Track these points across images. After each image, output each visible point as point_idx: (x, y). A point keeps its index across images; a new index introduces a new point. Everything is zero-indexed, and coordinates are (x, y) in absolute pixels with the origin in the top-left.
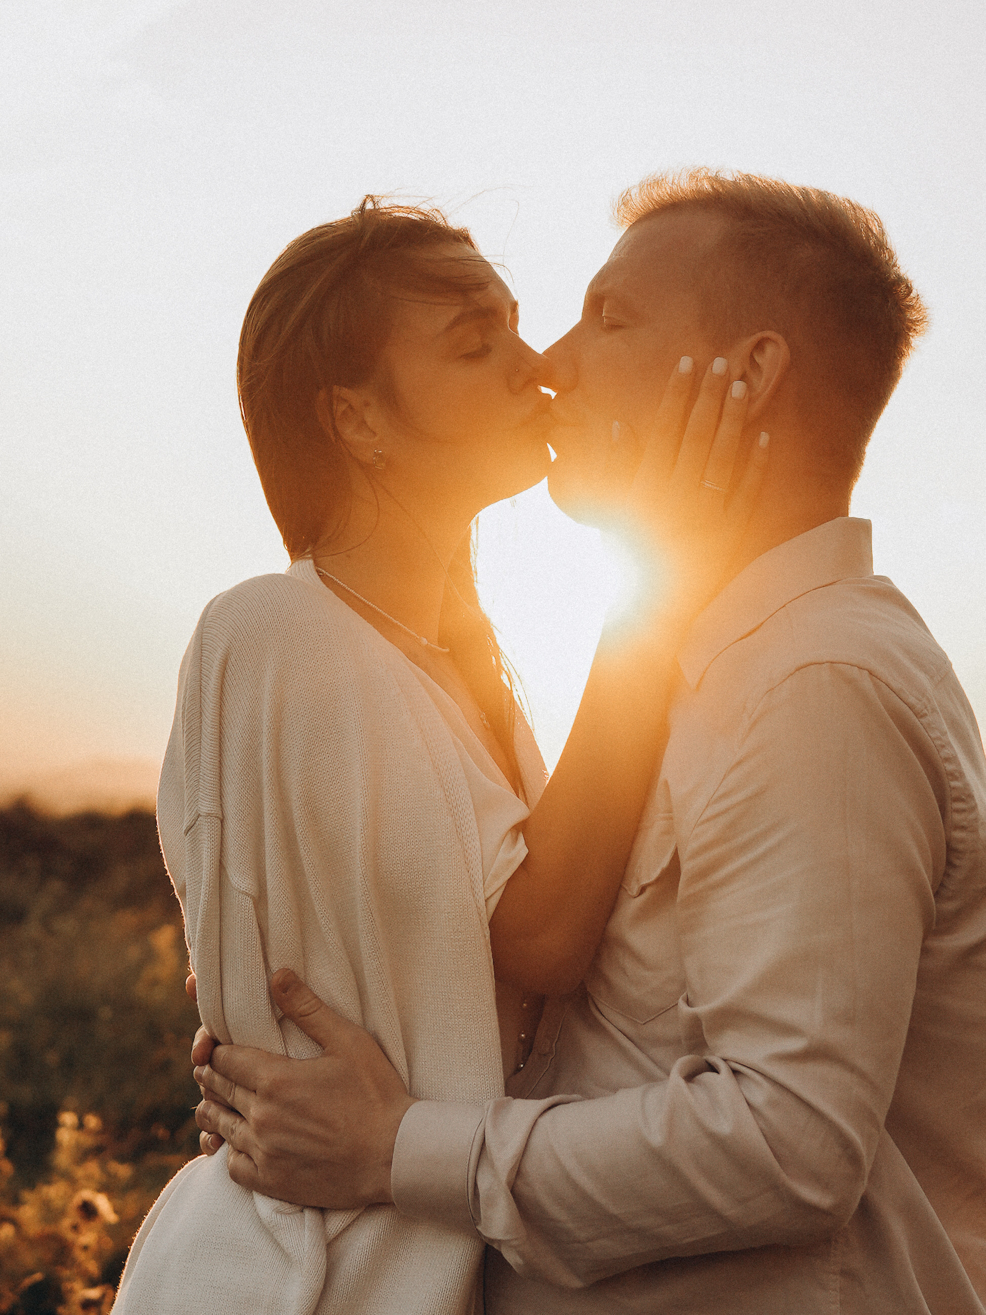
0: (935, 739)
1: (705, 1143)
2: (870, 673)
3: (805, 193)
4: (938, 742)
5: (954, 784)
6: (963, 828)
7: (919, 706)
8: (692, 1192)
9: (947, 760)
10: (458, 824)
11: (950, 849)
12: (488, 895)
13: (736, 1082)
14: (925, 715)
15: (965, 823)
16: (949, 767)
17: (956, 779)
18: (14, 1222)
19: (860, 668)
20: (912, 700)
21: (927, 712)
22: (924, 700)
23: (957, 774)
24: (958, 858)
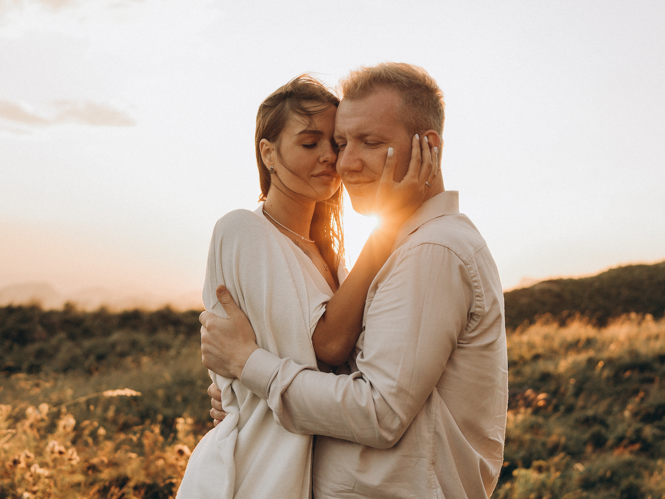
0: (471, 273)
4: (472, 275)
5: (476, 290)
6: (480, 307)
7: (467, 261)
9: (475, 281)
10: (301, 301)
12: (311, 327)
13: (371, 388)
14: (469, 264)
15: (481, 305)
16: (476, 284)
18: (164, 459)
19: (444, 247)
20: (464, 258)
22: (470, 259)
23: (479, 287)
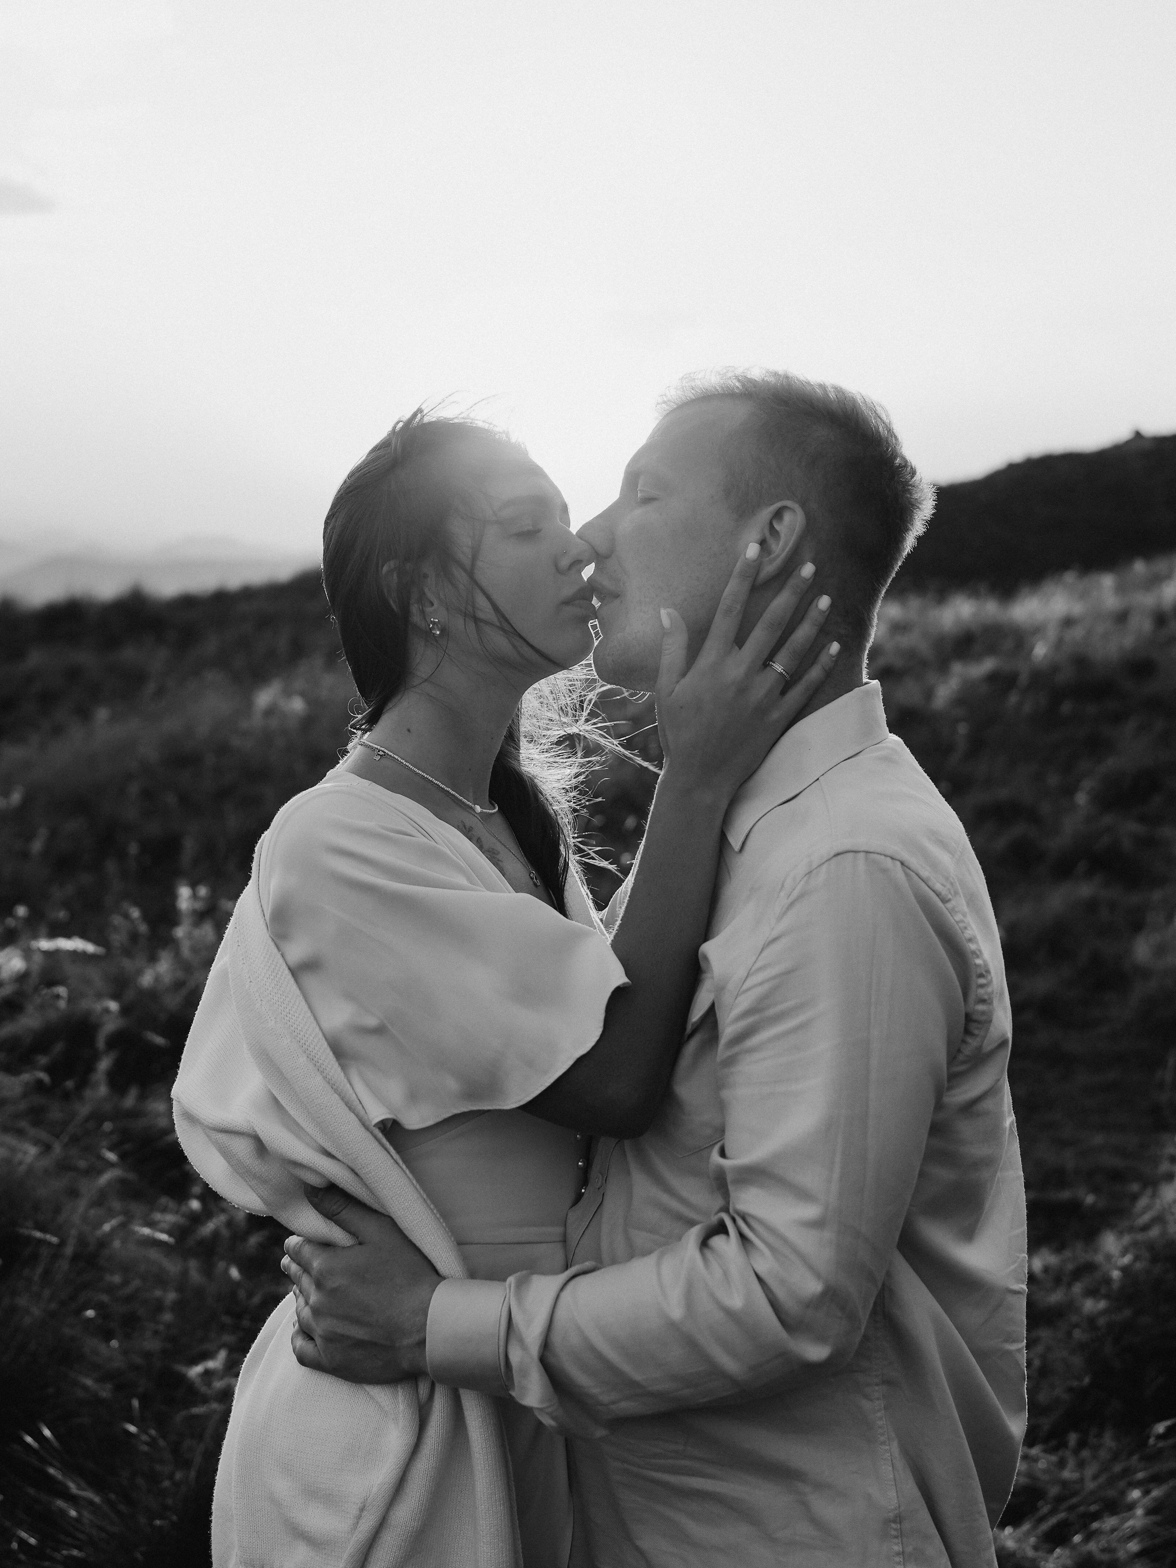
0: (959, 921)
1: (719, 1316)
2: (902, 863)
3: (823, 387)
4: (961, 925)
5: (977, 962)
6: (984, 1001)
7: (944, 892)
8: (707, 1359)
9: (970, 940)
11: (969, 1018)
13: (745, 1254)
14: (949, 900)
15: (986, 997)
16: (973, 947)
17: (978, 957)
19: (892, 858)
20: (938, 887)
21: (951, 897)
22: (948, 886)
24: (978, 1028)
